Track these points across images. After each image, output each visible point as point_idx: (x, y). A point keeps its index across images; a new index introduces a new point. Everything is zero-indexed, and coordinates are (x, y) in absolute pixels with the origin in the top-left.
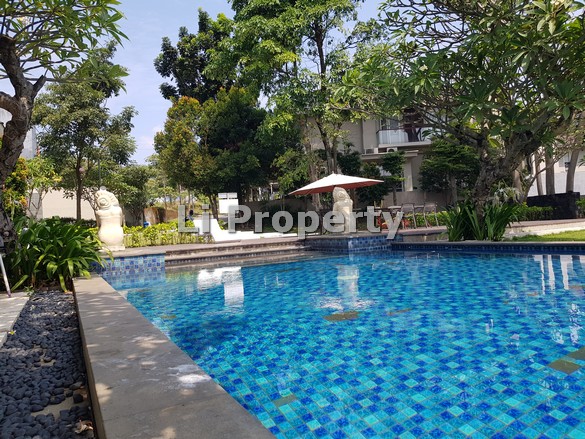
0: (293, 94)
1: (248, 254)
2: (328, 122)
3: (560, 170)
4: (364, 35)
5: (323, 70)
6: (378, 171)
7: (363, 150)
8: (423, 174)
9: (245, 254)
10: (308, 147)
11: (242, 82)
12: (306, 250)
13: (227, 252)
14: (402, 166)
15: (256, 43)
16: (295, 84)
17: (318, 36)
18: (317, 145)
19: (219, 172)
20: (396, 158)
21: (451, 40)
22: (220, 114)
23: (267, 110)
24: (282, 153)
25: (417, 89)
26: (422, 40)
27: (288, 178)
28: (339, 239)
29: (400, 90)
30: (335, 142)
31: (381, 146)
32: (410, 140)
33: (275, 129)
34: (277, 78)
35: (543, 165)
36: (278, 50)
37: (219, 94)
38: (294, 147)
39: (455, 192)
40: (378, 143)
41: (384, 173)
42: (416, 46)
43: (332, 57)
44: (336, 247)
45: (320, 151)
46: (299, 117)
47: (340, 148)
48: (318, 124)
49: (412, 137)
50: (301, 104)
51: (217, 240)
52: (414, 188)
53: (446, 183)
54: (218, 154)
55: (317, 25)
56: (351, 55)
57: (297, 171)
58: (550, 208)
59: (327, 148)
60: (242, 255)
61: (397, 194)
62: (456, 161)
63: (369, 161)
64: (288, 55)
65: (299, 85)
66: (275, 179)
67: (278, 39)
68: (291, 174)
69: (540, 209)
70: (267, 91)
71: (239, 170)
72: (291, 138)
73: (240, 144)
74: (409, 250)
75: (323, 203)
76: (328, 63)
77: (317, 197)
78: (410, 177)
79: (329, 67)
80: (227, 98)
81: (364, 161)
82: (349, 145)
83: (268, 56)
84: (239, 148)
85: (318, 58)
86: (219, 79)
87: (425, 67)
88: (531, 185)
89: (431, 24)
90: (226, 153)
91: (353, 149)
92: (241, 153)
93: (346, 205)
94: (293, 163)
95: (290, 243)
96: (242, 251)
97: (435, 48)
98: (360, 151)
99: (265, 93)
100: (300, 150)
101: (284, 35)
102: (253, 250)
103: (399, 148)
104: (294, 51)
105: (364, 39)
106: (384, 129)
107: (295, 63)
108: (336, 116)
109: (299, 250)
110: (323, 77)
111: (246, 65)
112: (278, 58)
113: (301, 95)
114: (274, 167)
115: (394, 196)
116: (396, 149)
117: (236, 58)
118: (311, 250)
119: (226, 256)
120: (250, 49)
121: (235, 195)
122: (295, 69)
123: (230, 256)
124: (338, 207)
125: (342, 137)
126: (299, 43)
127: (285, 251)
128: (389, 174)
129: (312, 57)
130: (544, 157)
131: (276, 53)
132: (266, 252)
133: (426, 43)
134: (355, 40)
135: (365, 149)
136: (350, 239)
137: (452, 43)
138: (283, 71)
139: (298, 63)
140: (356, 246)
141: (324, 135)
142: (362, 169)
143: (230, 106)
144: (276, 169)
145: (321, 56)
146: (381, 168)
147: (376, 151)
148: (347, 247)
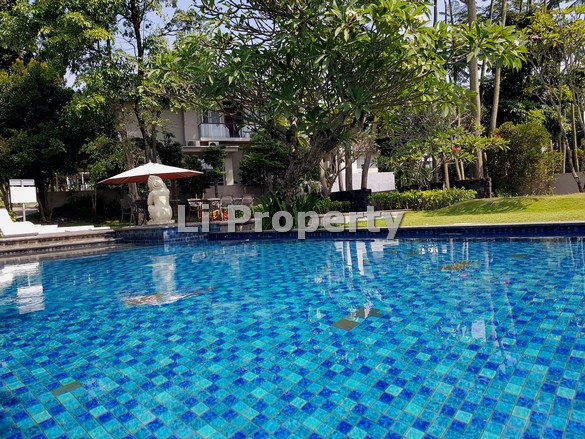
0: (105, 74)
1: (45, 248)
2: (145, 108)
3: (356, 170)
4: (184, 24)
5: (141, 53)
6: (200, 164)
7: (184, 142)
8: (243, 168)
9: (41, 249)
10: (124, 134)
11: (43, 56)
12: (116, 242)
13: (18, 247)
14: (223, 160)
15: (62, 13)
16: (109, 64)
17: (135, 18)
18: (134, 132)
19: (13, 156)
20: (218, 151)
21: (264, 37)
22: (15, 89)
23: (75, 89)
24: (93, 138)
25: (231, 79)
26: (237, 33)
27: (101, 166)
28: (154, 230)
29: (215, 80)
30: (154, 131)
31: (203, 139)
32: (231, 136)
33: (84, 111)
34: (88, 56)
35: (343, 165)
36: (88, 24)
37: (14, 66)
38: (107, 133)
39: (271, 186)
40: (200, 136)
41: (205, 166)
42: (231, 39)
43: (150, 42)
44: (151, 238)
45: (138, 139)
46: (113, 101)
47: (160, 138)
48: (135, 110)
49: (234, 133)
50: (115, 87)
51: (5, 234)
52: (235, 182)
53: (264, 178)
54: (12, 135)
55: (133, 6)
56: (170, 42)
57: (111, 160)
58: (348, 202)
59: (146, 137)
60: (36, 249)
61: (219, 187)
62: (272, 158)
63: (190, 154)
64: (99, 32)
65: (114, 66)
66: (84, 167)
67: (89, 13)
68: (104, 162)
69: (341, 203)
70: (75, 68)
71: (39, 154)
72: (102, 122)
73: (40, 125)
74: (225, 239)
75: (140, 194)
76: (146, 47)
77: (134, 188)
78: (231, 171)
79: (146, 52)
80: (25, 71)
81: (185, 153)
82: (169, 135)
83: (76, 29)
84: (39, 129)
85: (134, 41)
86: (14, 48)
87: (239, 59)
88: (334, 181)
89: (245, 18)
90: (21, 135)
91: (173, 140)
92: (43, 136)
93: (162, 194)
94: (106, 150)
95: (98, 235)
96: (37, 245)
97: (250, 43)
98: (181, 143)
99: (73, 71)
100: (114, 136)
101: (96, 10)
102: (51, 244)
103: (220, 142)
104: (107, 28)
105: (184, 28)
106: (206, 121)
107: (108, 41)
108: (154, 103)
109: (108, 243)
110: (140, 61)
111: (49, 36)
112: (87, 34)
113: (115, 78)
114: (84, 154)
115: (216, 190)
116: (217, 144)
117: (35, 27)
118: (122, 242)
119: (16, 251)
120: (54, 20)
121: (32, 182)
122: (108, 48)
123: (21, 251)
124: (153, 196)
125: (162, 126)
126: (113, 20)
127: (91, 244)
128: (210, 167)
129: (128, 38)
130: (344, 158)
131: (85, 28)
132: (67, 246)
133: (241, 37)
134: (175, 28)
135: (187, 140)
136: (165, 229)
137: (264, 41)
138: (93, 49)
139: (111, 42)
140: (171, 237)
141: (142, 122)
142: (183, 161)
143: (28, 81)
144: (85, 156)
145: (138, 38)
146: (203, 161)
147: (198, 144)
148: (162, 238)
